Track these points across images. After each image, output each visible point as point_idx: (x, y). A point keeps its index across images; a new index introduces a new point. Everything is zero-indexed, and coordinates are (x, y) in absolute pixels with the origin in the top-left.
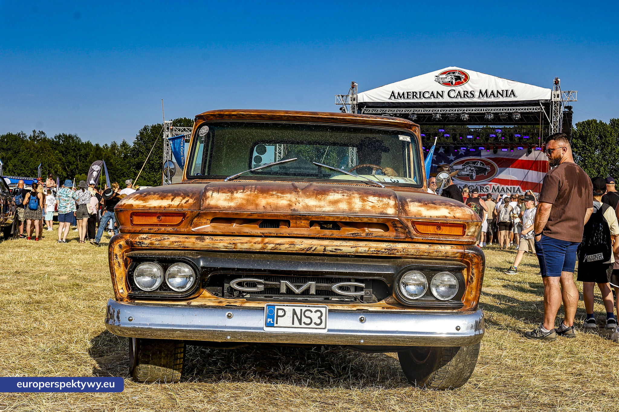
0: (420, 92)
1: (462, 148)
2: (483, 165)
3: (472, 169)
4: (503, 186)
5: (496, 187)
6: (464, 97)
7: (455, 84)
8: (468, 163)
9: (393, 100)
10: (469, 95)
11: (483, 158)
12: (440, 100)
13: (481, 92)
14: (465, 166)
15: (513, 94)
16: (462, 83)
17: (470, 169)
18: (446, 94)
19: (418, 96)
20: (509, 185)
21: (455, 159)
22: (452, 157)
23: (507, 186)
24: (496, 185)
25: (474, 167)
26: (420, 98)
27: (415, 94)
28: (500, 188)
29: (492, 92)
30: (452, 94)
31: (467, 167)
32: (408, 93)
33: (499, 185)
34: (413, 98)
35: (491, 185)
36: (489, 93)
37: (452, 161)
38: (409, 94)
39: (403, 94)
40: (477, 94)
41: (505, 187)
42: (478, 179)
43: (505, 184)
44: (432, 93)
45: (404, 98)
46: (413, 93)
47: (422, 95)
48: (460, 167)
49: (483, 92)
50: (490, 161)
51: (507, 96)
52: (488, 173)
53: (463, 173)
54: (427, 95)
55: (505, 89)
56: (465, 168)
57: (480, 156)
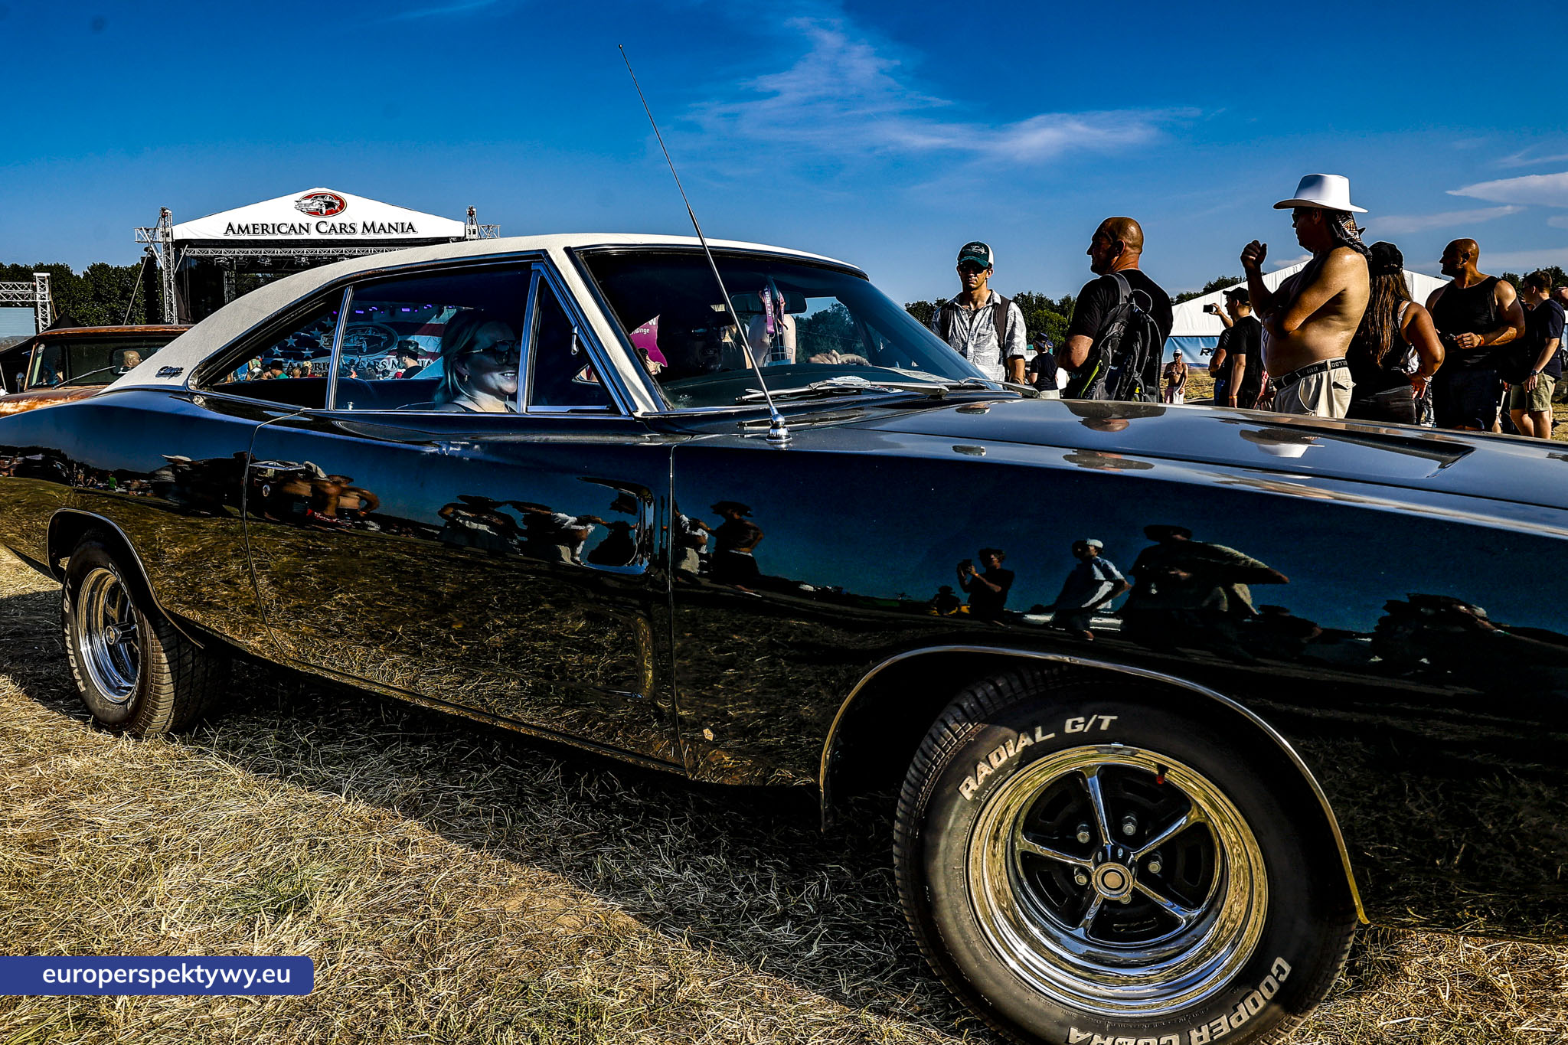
0: (273, 225)
6: (341, 232)
7: (326, 214)
9: (231, 236)
10: (349, 229)
11: (375, 323)
12: (305, 236)
13: (365, 225)
15: (412, 228)
16: (337, 211)
18: (313, 228)
19: (271, 231)
26: (274, 232)
27: (265, 227)
29: (382, 225)
30: (323, 228)
32: (254, 225)
34: (263, 233)
36: (377, 227)
38: (256, 227)
39: (247, 227)
40: (359, 228)
42: (370, 351)
44: (292, 225)
45: (248, 233)
46: (263, 225)
47: (276, 229)
49: (369, 225)
50: (386, 327)
51: (403, 231)
52: (383, 344)
54: (284, 229)
55: (399, 221)
57: (372, 320)
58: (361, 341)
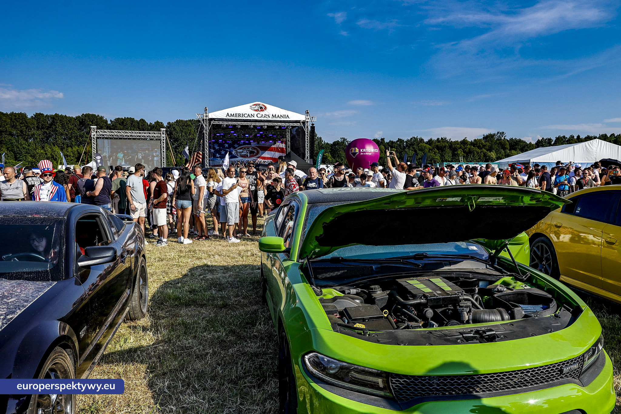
6: (265, 117)
7: (260, 111)
8: (245, 149)
9: (228, 118)
10: (267, 116)
12: (253, 118)
15: (288, 116)
16: (264, 110)
18: (255, 116)
19: (241, 116)
21: (238, 147)
22: (236, 146)
27: (240, 114)
29: (278, 115)
30: (259, 116)
33: (261, 160)
34: (239, 116)
37: (236, 148)
38: (237, 114)
39: (233, 114)
40: (271, 116)
44: (249, 114)
45: (234, 116)
47: (243, 115)
48: (241, 151)
49: (274, 115)
51: (285, 117)
54: (246, 116)
55: (284, 114)
58: (247, 152)
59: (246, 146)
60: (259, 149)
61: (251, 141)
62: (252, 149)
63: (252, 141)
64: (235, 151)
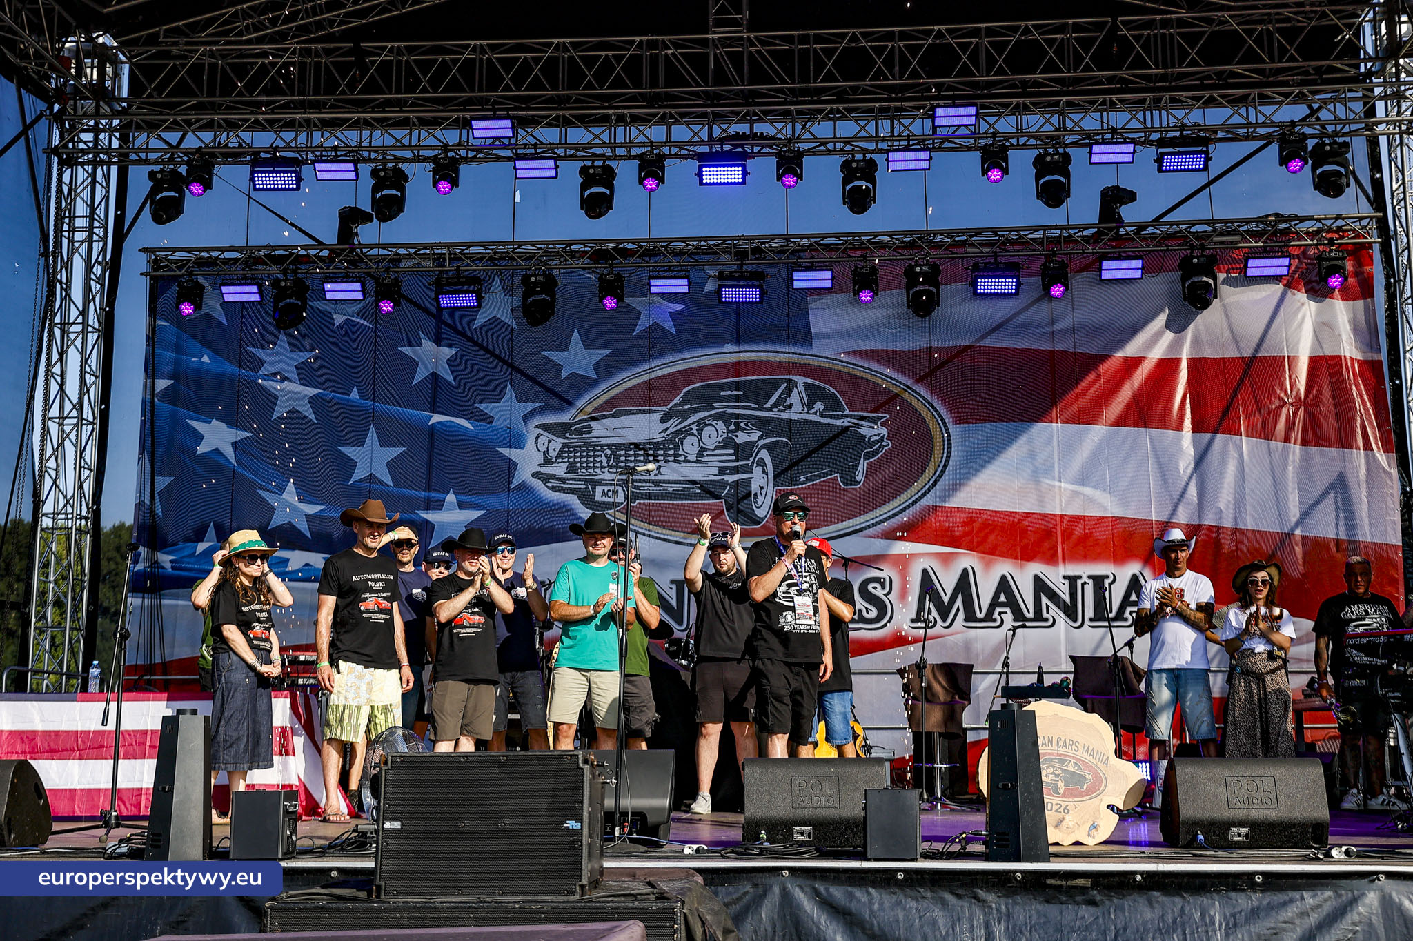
1: (658, 286)
2: (832, 405)
3: (741, 438)
4: (1004, 567)
5: (947, 582)
8: (707, 397)
11: (823, 351)
14: (684, 416)
17: (727, 443)
20: (1051, 559)
21: (605, 370)
22: (576, 357)
23: (1036, 568)
24: (946, 559)
25: (761, 423)
28: (985, 589)
31: (701, 424)
33: (967, 560)
35: (903, 563)
37: (582, 384)
41: (1024, 577)
43: (1026, 555)
48: (647, 426)
50: (888, 377)
52: (870, 471)
53: (672, 472)
56: (686, 433)
57: (806, 338)
58: (743, 451)
59: (729, 354)
60: (923, 399)
61: (804, 280)
62: (814, 394)
63: (822, 279)
64: (557, 430)
